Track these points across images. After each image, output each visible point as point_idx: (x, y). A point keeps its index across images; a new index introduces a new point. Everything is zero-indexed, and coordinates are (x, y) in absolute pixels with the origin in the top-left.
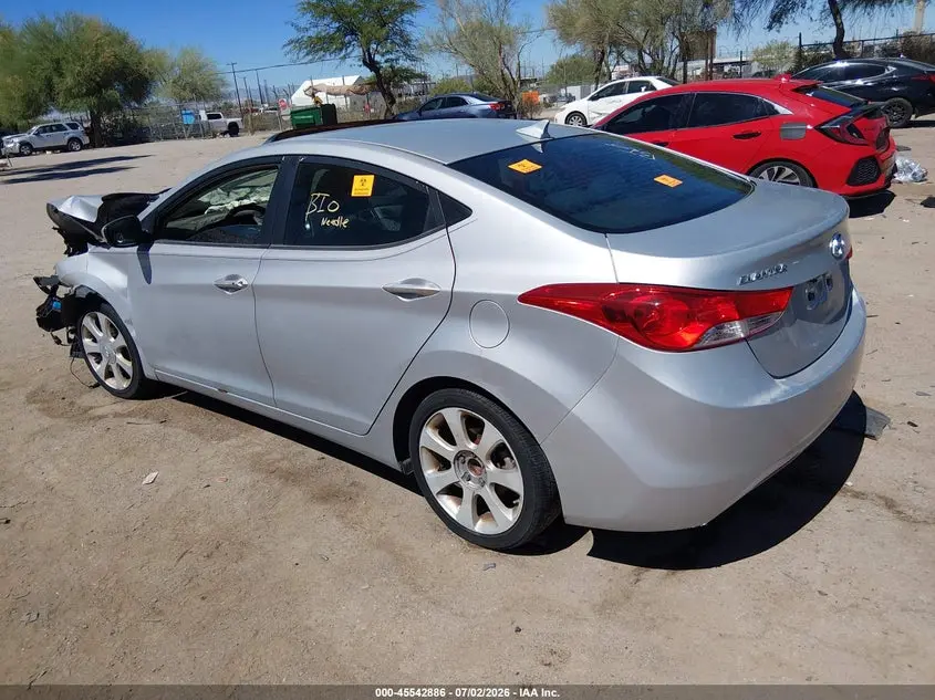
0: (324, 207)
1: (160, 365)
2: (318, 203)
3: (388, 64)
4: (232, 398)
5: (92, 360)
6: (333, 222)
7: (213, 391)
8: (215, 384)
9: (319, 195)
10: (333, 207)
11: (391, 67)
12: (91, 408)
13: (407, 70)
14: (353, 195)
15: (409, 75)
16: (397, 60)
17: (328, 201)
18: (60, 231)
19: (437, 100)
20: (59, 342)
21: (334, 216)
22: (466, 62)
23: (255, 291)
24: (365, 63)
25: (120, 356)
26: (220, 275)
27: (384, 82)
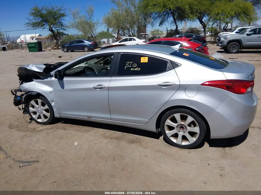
0: (132, 65)
1: (63, 113)
2: (129, 64)
3: (56, 31)
4: (93, 119)
5: (32, 114)
6: (135, 69)
7: (86, 119)
8: (86, 116)
9: (129, 62)
10: (135, 65)
11: (58, 32)
12: (35, 128)
13: (62, 33)
14: (141, 62)
15: (63, 34)
16: (59, 30)
17: (132, 64)
18: (19, 76)
19: (75, 41)
20: (20, 109)
21: (136, 68)
22: (81, 31)
23: (109, 89)
24: (50, 30)
25: (44, 112)
26: (95, 85)
27: (55, 36)
